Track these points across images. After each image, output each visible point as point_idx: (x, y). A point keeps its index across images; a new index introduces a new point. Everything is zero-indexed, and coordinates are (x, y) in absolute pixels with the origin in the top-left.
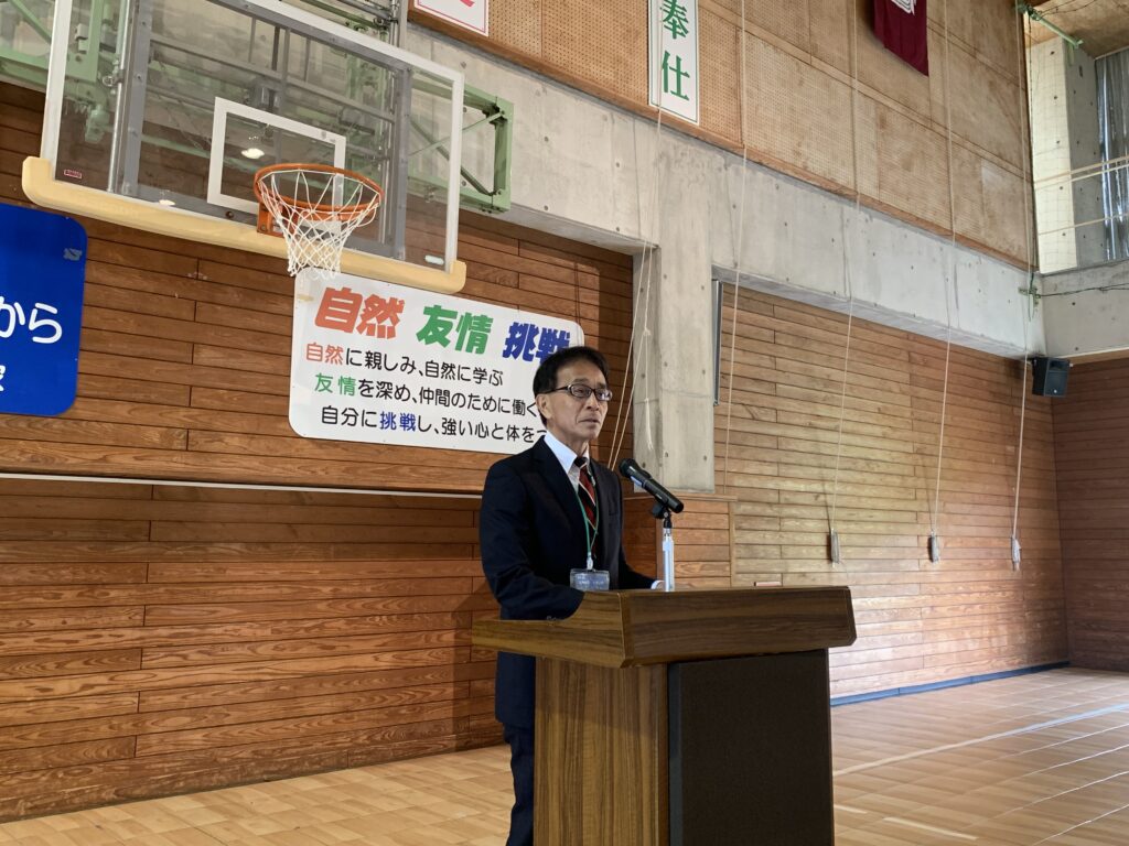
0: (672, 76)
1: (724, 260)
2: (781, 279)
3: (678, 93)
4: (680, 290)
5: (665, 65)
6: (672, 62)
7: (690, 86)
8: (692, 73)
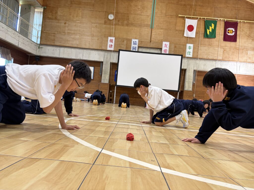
0: (189, 53)
1: (195, 69)
2: (204, 70)
3: (190, 55)
4: (189, 72)
5: (188, 53)
6: (189, 52)
7: (191, 54)
8: (192, 53)
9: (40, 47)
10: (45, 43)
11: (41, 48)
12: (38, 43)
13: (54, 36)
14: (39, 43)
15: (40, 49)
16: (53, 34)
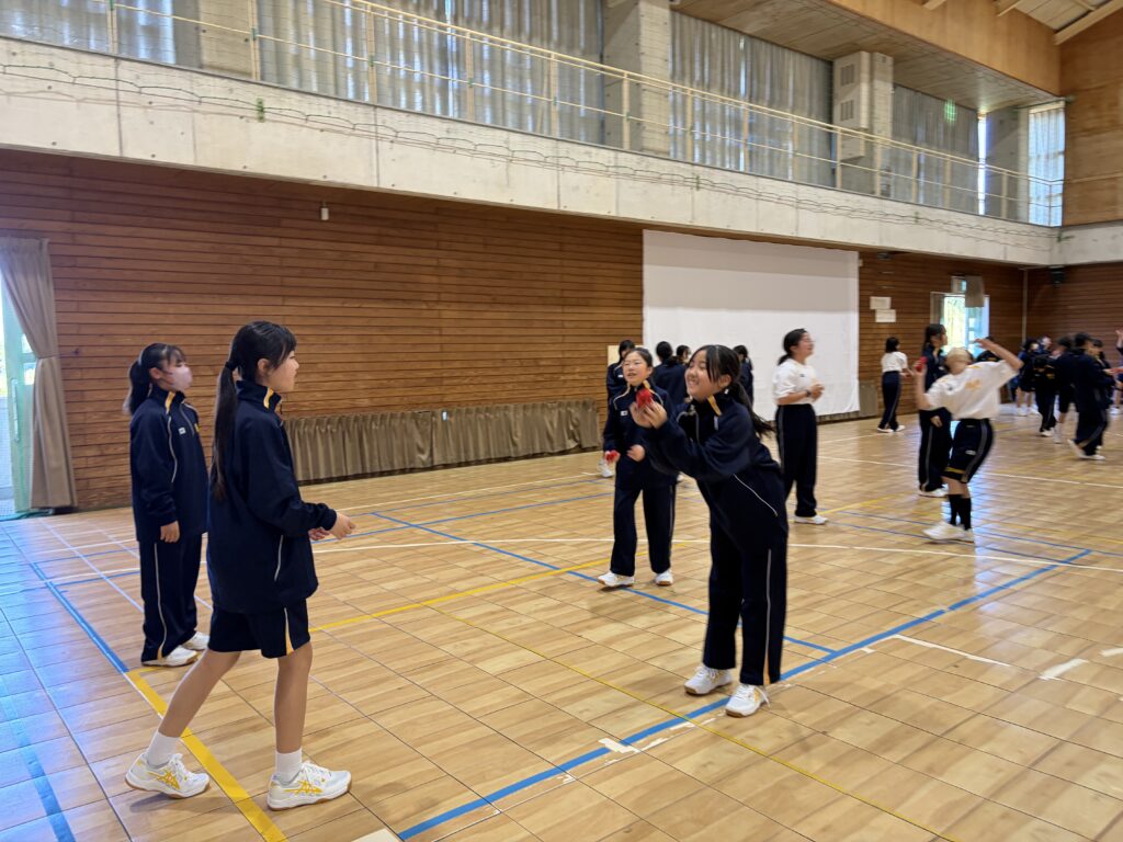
9: (1065, 234)
10: (1082, 218)
11: (1067, 238)
12: (1053, 225)
13: (1113, 188)
14: (1059, 223)
15: (1063, 242)
16: (1106, 184)
